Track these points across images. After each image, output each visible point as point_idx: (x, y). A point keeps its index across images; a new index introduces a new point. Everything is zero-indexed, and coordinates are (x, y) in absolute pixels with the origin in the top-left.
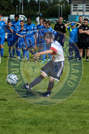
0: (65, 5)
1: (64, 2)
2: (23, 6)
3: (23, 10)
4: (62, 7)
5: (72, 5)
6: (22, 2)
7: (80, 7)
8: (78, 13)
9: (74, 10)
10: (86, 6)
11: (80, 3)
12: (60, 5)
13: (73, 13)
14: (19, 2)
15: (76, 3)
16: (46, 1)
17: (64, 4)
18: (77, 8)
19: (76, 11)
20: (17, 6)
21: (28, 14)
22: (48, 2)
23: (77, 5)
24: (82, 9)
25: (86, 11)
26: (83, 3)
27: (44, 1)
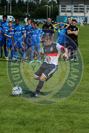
0: (53, 6)
1: (52, 2)
2: (11, 6)
3: (12, 11)
4: (50, 8)
5: (60, 6)
6: (10, 3)
7: (68, 7)
8: (66, 13)
9: (62, 11)
10: (74, 6)
11: (68, 4)
12: (48, 6)
13: (62, 14)
14: (7, 2)
15: (65, 4)
16: (34, 2)
17: (52, 4)
18: (65, 9)
19: (64, 11)
20: (5, 7)
21: (16, 15)
22: (36, 3)
23: (65, 6)
24: (70, 10)
25: (74, 11)
26: (71, 4)
27: (32, 2)
